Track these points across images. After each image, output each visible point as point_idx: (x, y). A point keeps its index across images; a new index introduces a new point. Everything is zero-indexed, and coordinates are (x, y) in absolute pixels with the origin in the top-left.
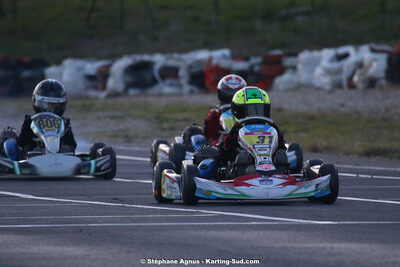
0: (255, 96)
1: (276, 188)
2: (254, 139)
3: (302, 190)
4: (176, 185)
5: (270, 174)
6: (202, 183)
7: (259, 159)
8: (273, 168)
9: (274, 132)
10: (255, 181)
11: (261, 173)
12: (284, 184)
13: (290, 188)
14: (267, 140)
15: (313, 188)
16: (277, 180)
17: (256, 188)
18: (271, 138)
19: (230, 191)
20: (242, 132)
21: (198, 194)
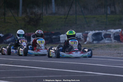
0: (71, 33)
1: (79, 54)
2: (73, 43)
3: (85, 55)
4: (54, 53)
5: (77, 51)
6: (61, 53)
7: (75, 48)
8: (78, 50)
9: (77, 41)
11: (75, 51)
12: (81, 53)
14: (76, 43)
15: (87, 54)
16: (79, 52)
17: (74, 54)
18: (77, 43)
19: (68, 55)
20: (70, 41)
21: (60, 56)
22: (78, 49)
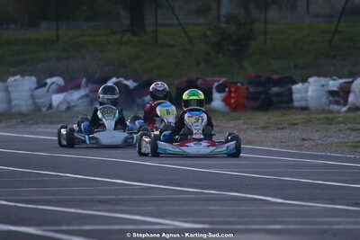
0: (194, 95)
1: (203, 148)
2: (193, 120)
3: (219, 150)
4: (148, 145)
5: (200, 140)
6: (162, 145)
7: (194, 132)
9: (205, 116)
10: (192, 144)
11: (195, 140)
12: (209, 146)
13: (212, 148)
14: (200, 121)
15: (225, 148)
16: (204, 144)
17: (192, 148)
18: (203, 119)
19: (177, 150)
20: (186, 116)
21: (159, 151)
22: (203, 134)
